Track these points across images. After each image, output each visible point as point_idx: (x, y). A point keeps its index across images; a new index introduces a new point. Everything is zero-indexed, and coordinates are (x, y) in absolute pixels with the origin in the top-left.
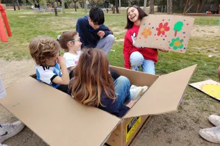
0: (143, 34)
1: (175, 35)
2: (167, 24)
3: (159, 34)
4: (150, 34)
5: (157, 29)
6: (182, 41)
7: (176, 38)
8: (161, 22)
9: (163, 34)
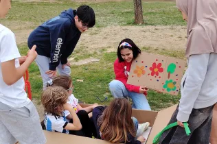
0: (135, 72)
1: (169, 77)
2: (160, 64)
3: (152, 74)
4: (143, 72)
5: (151, 69)
6: (175, 83)
7: (169, 80)
8: (155, 61)
9: (157, 74)
